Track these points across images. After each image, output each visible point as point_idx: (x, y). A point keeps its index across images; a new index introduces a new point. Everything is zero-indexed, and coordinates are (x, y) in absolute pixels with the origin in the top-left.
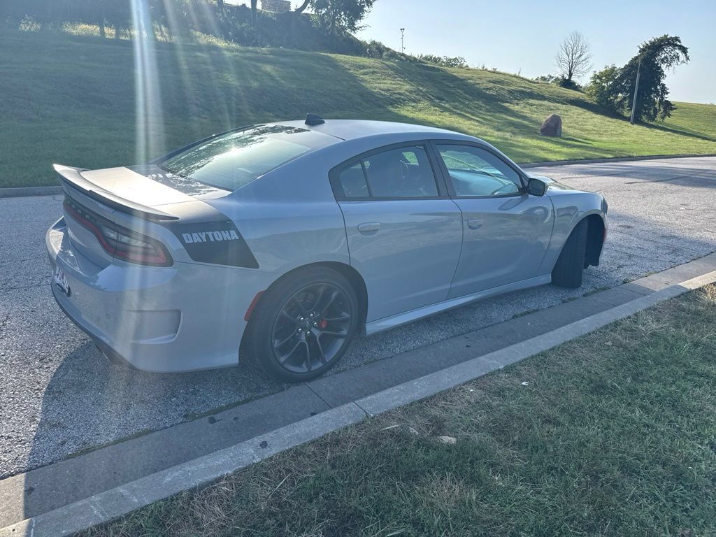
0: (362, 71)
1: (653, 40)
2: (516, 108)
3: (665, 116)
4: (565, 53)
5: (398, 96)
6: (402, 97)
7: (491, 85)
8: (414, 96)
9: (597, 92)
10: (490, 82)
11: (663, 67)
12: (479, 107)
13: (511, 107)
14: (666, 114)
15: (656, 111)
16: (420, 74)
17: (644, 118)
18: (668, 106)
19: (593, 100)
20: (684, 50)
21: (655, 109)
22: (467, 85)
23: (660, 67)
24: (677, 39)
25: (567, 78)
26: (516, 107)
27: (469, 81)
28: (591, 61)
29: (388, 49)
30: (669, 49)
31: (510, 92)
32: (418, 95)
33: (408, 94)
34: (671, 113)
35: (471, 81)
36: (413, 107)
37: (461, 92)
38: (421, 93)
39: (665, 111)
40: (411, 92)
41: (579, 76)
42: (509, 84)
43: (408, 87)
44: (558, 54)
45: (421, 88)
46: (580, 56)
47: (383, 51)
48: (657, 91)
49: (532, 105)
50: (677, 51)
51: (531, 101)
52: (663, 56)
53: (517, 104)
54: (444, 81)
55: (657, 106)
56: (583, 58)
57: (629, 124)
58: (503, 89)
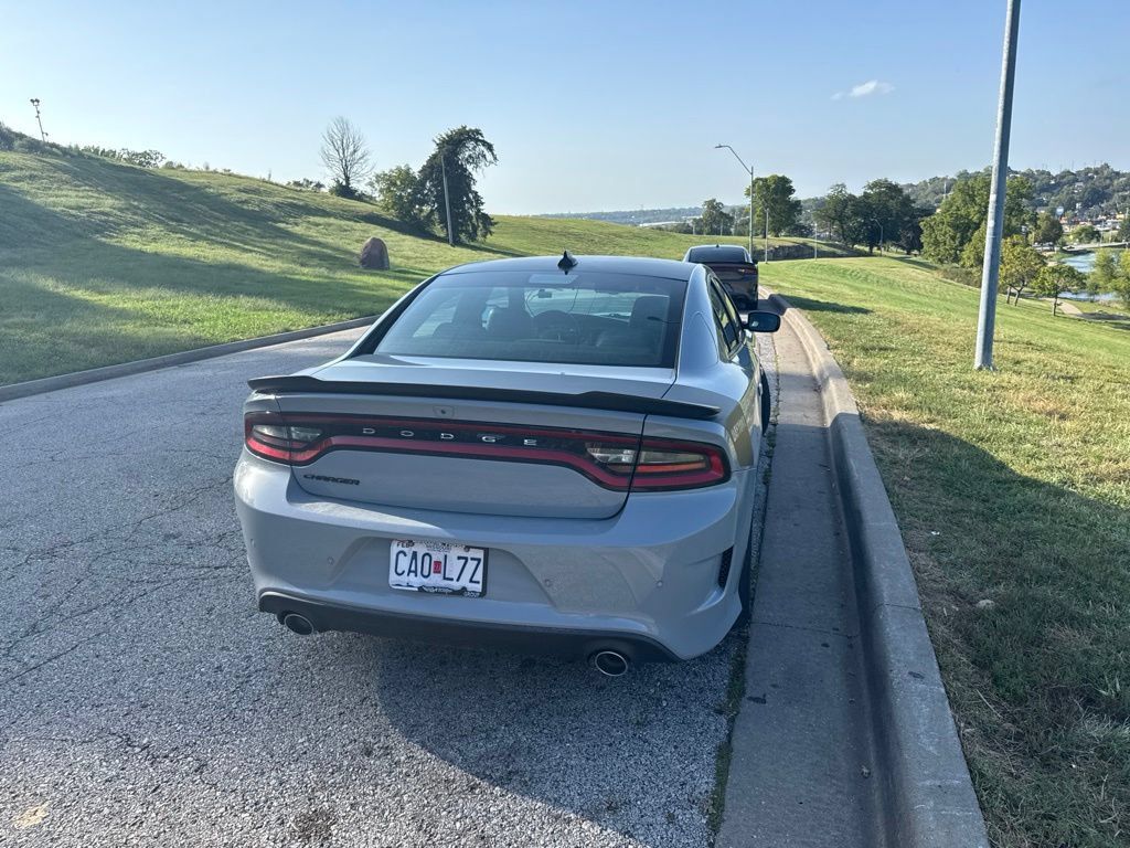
0: (8, 175)
1: (450, 133)
2: (298, 230)
3: (486, 234)
4: (332, 147)
5: (103, 218)
6: (111, 219)
7: (244, 196)
8: (129, 216)
9: (395, 203)
10: (240, 190)
11: (470, 168)
12: (244, 231)
13: (290, 228)
14: (487, 232)
15: (475, 228)
16: (119, 180)
17: (463, 237)
18: (486, 220)
19: (392, 215)
20: (490, 147)
21: (473, 225)
22: (208, 196)
23: (466, 170)
24: (478, 132)
25: (344, 183)
26: (297, 228)
27: (207, 190)
28: (371, 159)
29: (21, 136)
30: (471, 144)
31: (277, 206)
32: (135, 214)
33: (119, 213)
34: (493, 230)
35: (212, 190)
36: (139, 234)
37: (204, 208)
38: (139, 212)
39: (485, 227)
40: (121, 210)
41: (359, 181)
42: (269, 194)
43: (110, 201)
44: (322, 148)
45: (136, 203)
46: (355, 151)
47: (13, 140)
48: (469, 201)
49: (317, 225)
50: (482, 148)
51: (312, 219)
52: (467, 154)
53: (296, 224)
54: (167, 191)
55: (474, 220)
56: (358, 154)
57: (449, 246)
58: (265, 202)
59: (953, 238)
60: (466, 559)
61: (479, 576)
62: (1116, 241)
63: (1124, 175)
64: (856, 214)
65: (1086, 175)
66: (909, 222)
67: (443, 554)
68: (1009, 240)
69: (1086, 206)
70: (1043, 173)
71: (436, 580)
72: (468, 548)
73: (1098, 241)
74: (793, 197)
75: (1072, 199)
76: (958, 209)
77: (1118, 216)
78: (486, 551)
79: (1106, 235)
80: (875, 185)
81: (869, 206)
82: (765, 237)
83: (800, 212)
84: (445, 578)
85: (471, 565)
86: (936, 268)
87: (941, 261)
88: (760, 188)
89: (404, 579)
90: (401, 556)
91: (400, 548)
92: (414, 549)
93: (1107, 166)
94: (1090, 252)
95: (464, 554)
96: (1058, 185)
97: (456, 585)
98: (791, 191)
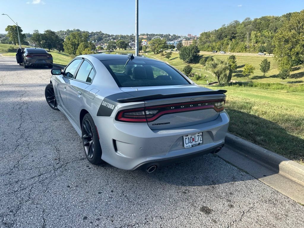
59: (72, 48)
60: (199, 136)
61: (202, 140)
62: (106, 50)
63: (105, 34)
64: (43, 39)
65: (97, 33)
66: (58, 42)
67: (194, 136)
68: (87, 49)
69: (98, 41)
70: (87, 32)
71: (194, 143)
72: (199, 133)
73: (103, 50)
74: (23, 33)
75: (95, 39)
76: (72, 40)
77: (105, 44)
78: (202, 133)
79: (104, 48)
80: (47, 31)
81: (46, 37)
82: (15, 45)
83: (26, 38)
84: (195, 142)
85: (200, 136)
86: (69, 56)
87: (70, 54)
88: (10, 29)
89: (188, 145)
90: (186, 139)
91: (186, 137)
92: (188, 137)
93: (101, 32)
94: (102, 53)
95: (198, 135)
96: (91, 35)
97: (197, 143)
98: (22, 31)
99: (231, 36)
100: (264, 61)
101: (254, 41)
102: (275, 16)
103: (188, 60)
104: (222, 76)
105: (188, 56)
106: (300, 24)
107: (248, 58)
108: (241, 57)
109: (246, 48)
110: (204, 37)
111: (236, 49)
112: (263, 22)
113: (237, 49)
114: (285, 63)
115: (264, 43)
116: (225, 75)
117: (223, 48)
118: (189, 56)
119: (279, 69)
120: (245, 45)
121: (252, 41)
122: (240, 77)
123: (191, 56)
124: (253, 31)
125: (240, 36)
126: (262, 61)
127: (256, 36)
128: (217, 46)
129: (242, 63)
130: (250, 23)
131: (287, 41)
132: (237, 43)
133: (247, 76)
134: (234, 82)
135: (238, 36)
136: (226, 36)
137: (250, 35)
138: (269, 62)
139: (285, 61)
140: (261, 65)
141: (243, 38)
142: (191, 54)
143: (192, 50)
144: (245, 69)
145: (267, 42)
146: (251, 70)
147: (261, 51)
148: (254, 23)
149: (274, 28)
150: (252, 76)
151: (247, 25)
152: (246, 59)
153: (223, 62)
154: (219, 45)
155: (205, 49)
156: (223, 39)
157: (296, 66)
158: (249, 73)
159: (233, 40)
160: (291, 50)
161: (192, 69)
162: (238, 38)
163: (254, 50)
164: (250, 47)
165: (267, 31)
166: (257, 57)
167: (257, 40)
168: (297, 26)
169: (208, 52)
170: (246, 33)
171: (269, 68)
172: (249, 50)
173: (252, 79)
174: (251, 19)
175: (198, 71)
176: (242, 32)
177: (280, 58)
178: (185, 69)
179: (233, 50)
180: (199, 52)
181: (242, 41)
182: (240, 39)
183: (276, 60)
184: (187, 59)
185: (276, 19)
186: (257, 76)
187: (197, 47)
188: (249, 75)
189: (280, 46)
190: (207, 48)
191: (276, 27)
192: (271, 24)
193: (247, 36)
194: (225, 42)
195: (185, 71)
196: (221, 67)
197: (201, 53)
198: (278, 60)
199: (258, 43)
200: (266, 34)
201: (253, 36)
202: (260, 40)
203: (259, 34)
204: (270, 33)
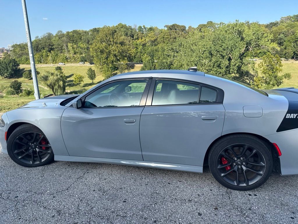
99: (49, 48)
100: (89, 69)
101: (72, 52)
102: (84, 30)
103: (8, 75)
104: (56, 87)
105: (6, 71)
106: (107, 37)
107: (73, 68)
108: (66, 68)
109: (67, 59)
110: (19, 49)
111: (57, 61)
112: (76, 35)
113: (59, 60)
114: (106, 70)
115: (82, 54)
116: (59, 86)
117: (43, 60)
118: (8, 70)
119: (103, 76)
120: (65, 56)
121: (71, 52)
122: (71, 86)
123: (10, 70)
124: (69, 43)
125: (58, 47)
126: (88, 70)
127: (73, 48)
128: (37, 58)
129: (69, 73)
130: (63, 35)
131: (102, 52)
132: (57, 54)
133: (78, 85)
134: (69, 91)
135: (56, 48)
136: (43, 48)
137: (67, 47)
138: (94, 71)
139: (106, 69)
140: (88, 73)
141: (61, 50)
142: (9, 68)
143: (9, 64)
144: (75, 79)
145: (84, 52)
146: (81, 79)
147: (82, 61)
148: (67, 35)
149: (87, 41)
150: (82, 84)
151: (61, 37)
152: (72, 69)
153: (53, 74)
154: (38, 57)
155: (23, 62)
156: (40, 51)
157: (114, 72)
158: (80, 81)
159: (52, 51)
160: (107, 58)
161: (21, 84)
162: (56, 50)
163: (75, 61)
164: (70, 58)
165: (81, 43)
166: (81, 66)
167: (75, 51)
168: (106, 39)
169: (27, 65)
170: (63, 45)
171: (95, 76)
172: (70, 61)
173: (83, 87)
174: (63, 32)
175: (25, 86)
176: (58, 44)
177: (100, 67)
178: (13, 85)
179: (55, 62)
180: (18, 65)
181: (61, 52)
182: (58, 51)
183: (98, 68)
184: (6, 74)
185: (86, 33)
186: (87, 84)
187: (14, 60)
188: (80, 83)
189: (97, 56)
190: (25, 61)
191: (88, 40)
192: (83, 37)
193: (64, 47)
194: (44, 54)
195: (14, 88)
196: (53, 79)
197: (21, 66)
198: (99, 68)
199: (76, 54)
200: (82, 45)
201: (70, 48)
202: (77, 51)
203: (75, 46)
204: (85, 45)
